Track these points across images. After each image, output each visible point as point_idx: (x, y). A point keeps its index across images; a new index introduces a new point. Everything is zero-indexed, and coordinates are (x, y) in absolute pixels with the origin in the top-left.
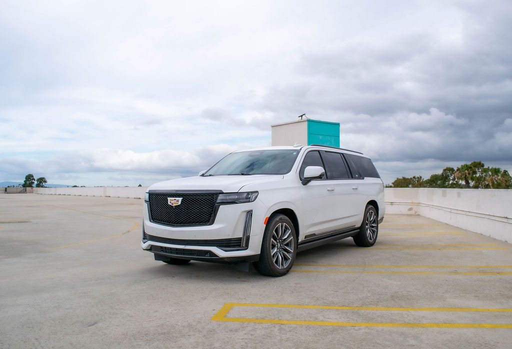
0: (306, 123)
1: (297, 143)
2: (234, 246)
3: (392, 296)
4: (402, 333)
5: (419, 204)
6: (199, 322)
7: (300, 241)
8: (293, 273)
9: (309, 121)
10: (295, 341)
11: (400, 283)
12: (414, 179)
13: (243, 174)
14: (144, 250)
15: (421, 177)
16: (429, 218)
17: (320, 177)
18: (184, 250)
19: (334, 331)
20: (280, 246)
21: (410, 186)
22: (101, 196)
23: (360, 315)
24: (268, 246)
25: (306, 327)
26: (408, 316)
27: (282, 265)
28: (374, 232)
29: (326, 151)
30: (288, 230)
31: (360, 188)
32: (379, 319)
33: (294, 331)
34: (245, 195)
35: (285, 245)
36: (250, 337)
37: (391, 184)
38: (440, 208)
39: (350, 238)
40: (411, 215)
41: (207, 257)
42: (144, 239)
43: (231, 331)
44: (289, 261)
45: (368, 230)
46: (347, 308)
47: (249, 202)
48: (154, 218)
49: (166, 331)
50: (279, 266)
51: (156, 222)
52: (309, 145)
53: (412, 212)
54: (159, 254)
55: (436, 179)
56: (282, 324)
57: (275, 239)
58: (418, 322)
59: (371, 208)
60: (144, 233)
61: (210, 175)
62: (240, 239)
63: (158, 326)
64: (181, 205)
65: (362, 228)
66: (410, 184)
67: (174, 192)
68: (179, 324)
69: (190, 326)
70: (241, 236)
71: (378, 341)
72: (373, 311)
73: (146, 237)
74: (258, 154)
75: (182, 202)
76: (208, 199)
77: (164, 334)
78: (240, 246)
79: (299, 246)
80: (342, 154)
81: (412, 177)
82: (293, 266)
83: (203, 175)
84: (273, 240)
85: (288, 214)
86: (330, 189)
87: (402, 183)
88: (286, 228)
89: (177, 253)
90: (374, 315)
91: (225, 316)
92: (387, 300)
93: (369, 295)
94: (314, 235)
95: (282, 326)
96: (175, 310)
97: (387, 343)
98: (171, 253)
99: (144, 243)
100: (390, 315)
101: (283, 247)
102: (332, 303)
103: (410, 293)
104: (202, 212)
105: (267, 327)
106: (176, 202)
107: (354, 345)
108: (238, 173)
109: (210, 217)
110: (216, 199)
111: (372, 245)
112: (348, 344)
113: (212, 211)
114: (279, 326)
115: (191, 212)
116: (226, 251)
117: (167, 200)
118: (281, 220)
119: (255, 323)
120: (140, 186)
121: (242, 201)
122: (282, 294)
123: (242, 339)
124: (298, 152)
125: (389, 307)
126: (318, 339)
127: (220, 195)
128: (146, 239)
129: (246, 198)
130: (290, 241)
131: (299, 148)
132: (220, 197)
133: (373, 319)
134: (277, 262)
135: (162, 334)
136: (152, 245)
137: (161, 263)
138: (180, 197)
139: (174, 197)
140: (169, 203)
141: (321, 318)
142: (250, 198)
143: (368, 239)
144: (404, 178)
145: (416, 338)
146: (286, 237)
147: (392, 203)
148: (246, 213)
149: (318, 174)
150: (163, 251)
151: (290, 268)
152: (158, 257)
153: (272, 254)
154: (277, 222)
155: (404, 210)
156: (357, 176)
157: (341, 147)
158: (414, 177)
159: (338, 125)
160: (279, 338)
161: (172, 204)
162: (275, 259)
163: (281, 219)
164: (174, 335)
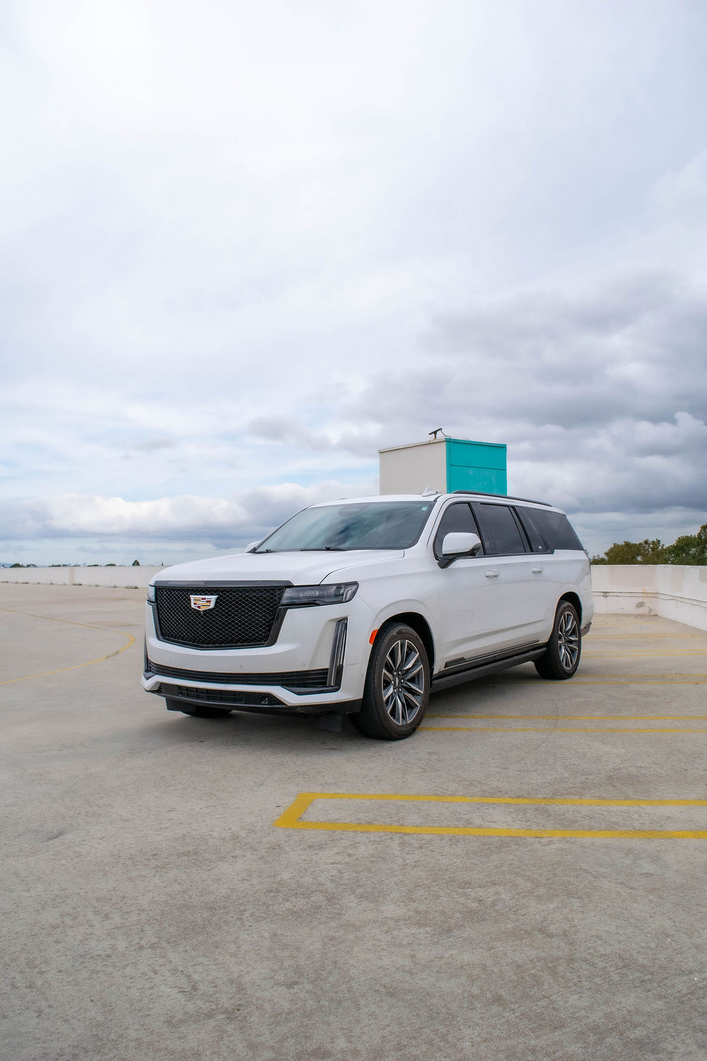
0: (444, 446)
1: (428, 490)
2: (314, 683)
3: (610, 777)
4: (629, 850)
5: (656, 595)
6: (251, 831)
7: (435, 672)
8: (424, 734)
9: (449, 441)
10: (430, 866)
11: (623, 751)
12: (647, 546)
13: (328, 549)
14: (147, 691)
15: (659, 541)
16: (675, 622)
17: (472, 553)
18: (221, 692)
19: (501, 847)
20: (400, 682)
21: (639, 558)
22: (65, 584)
23: (550, 815)
24: (376, 683)
25: (450, 840)
26: (640, 816)
27: (403, 717)
28: (573, 651)
29: (482, 503)
30: (413, 653)
31: (547, 571)
32: (585, 822)
33: (427, 848)
34: (334, 588)
35: (409, 681)
36: (347, 860)
37: (603, 556)
38: (695, 603)
39: (530, 664)
40: (642, 616)
41: (265, 705)
42: (147, 671)
43: (311, 847)
44: (416, 711)
45: (563, 647)
46: (526, 801)
47: (341, 602)
48: (166, 632)
49: (192, 848)
50: (398, 720)
51: (168, 640)
52: (449, 491)
53: (644, 610)
54: (176, 699)
55: (687, 545)
56: (405, 834)
57: (390, 670)
58: (660, 829)
59: (568, 606)
60: (147, 661)
61: (268, 551)
62: (324, 672)
63: (177, 839)
64: (213, 609)
65: (551, 645)
66: (638, 555)
67: (203, 585)
68: (215, 834)
69: (235, 838)
70: (327, 666)
71: (585, 867)
72: (574, 807)
73: (151, 668)
74: (358, 510)
75: (217, 602)
76: (265, 598)
77: (188, 854)
78: (324, 684)
79: (434, 682)
80: (513, 507)
81: (642, 541)
82: (423, 721)
83: (254, 551)
84: (386, 673)
85: (414, 623)
86: (490, 573)
87: (624, 555)
88: (410, 649)
89: (208, 699)
90: (577, 815)
91: (300, 818)
92: (601, 785)
93: (566, 775)
94: (462, 660)
95: (405, 837)
96: (207, 807)
97: (602, 870)
98: (198, 697)
99: (148, 679)
100: (606, 814)
101: (404, 685)
102: (498, 792)
103: (643, 771)
104: (254, 622)
105: (378, 839)
106: (205, 603)
107: (541, 875)
108: (320, 547)
109: (269, 630)
110: (280, 598)
111: (569, 675)
112: (528, 874)
113: (273, 619)
114: (400, 838)
115: (233, 622)
116: (299, 694)
117: (190, 600)
118: (402, 635)
119: (354, 831)
120: (136, 563)
121: (327, 601)
122: (404, 774)
123: (332, 864)
124: (431, 505)
125: (604, 799)
126: (473, 863)
127: (288, 590)
128: (151, 671)
129: (336, 596)
130: (418, 674)
131: (432, 499)
132: (288, 593)
133: (574, 822)
134: (393, 712)
135: (184, 854)
136: (162, 683)
137: (180, 715)
138: (212, 594)
139: (201, 594)
140: (193, 606)
141: (478, 821)
142: (342, 595)
143: (562, 666)
144: (627, 544)
145: (655, 859)
146: (410, 665)
147: (605, 594)
148: (334, 625)
149: (467, 547)
150: (181, 693)
151: (419, 724)
152: (172, 705)
153: (385, 699)
154: (394, 639)
155: (629, 605)
156: (540, 547)
157: (508, 495)
158: (646, 542)
159: (503, 447)
160: (400, 861)
161: (199, 607)
162: (390, 708)
163: (399, 633)
164: (207, 856)
